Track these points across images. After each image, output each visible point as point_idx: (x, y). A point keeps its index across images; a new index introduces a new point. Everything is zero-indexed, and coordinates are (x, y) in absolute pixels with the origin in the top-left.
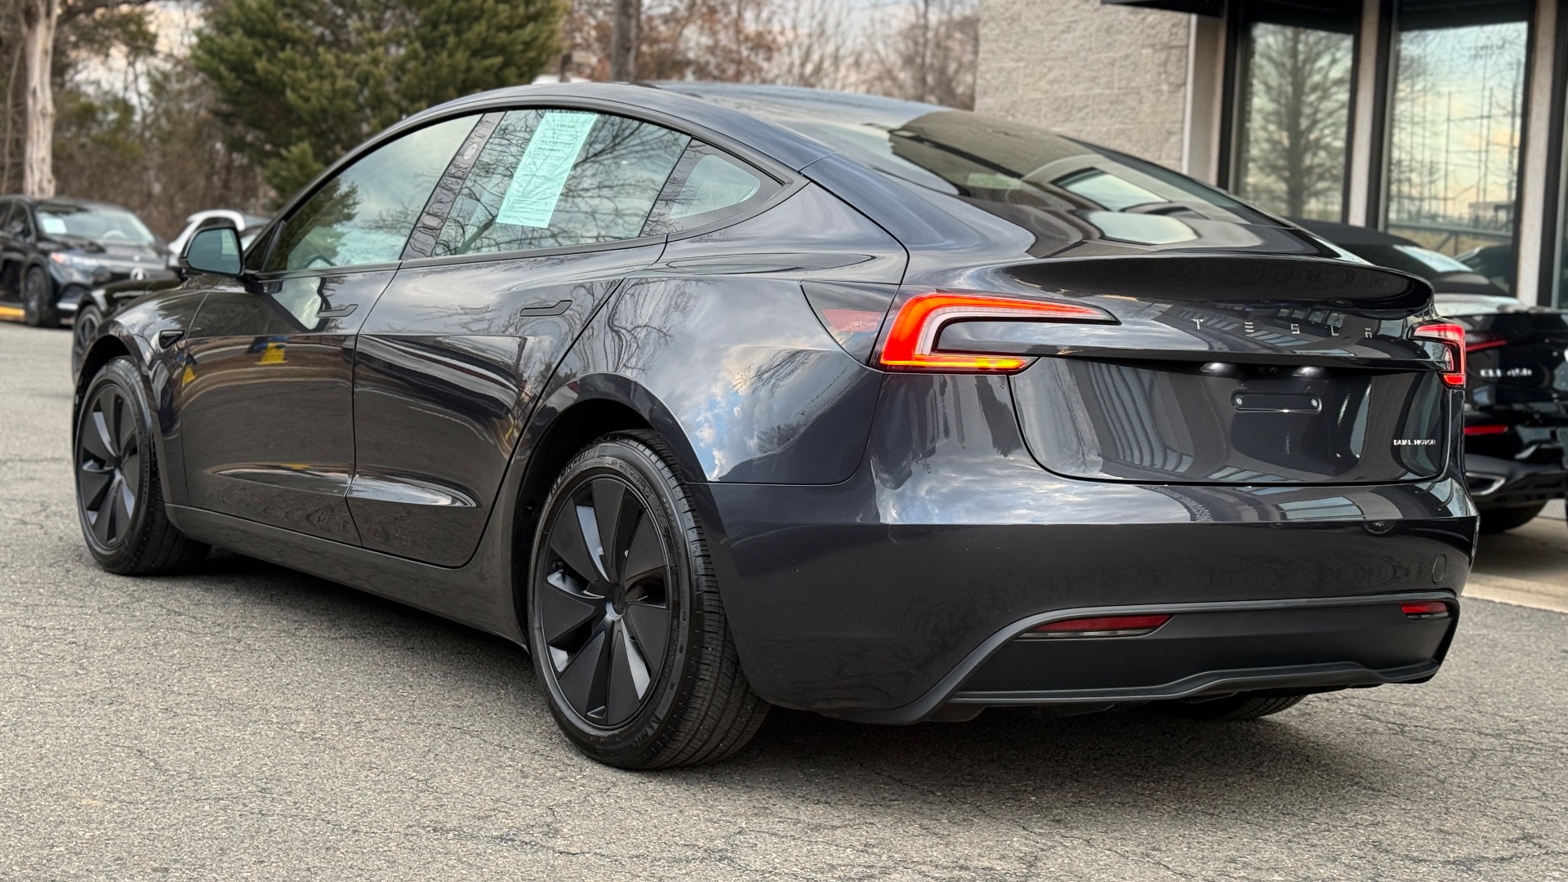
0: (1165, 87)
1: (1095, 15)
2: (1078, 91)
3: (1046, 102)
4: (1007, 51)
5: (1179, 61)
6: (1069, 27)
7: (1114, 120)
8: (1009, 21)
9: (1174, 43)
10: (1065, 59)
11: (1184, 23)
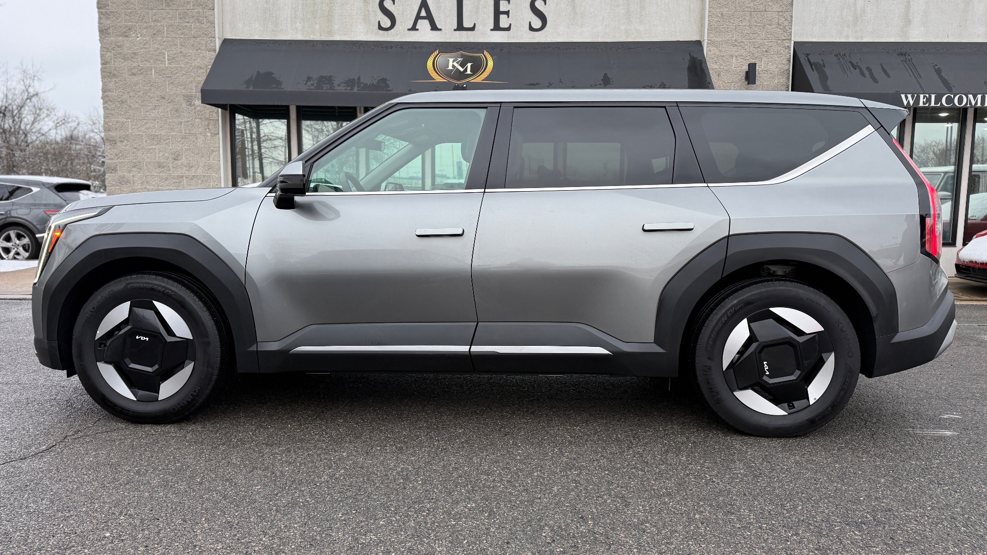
0: (209, 134)
1: (169, 104)
2: (163, 133)
3: (146, 136)
4: (120, 115)
5: (215, 125)
6: (155, 108)
7: (184, 145)
8: (120, 102)
9: (212, 118)
10: (155, 120)
11: (216, 111)
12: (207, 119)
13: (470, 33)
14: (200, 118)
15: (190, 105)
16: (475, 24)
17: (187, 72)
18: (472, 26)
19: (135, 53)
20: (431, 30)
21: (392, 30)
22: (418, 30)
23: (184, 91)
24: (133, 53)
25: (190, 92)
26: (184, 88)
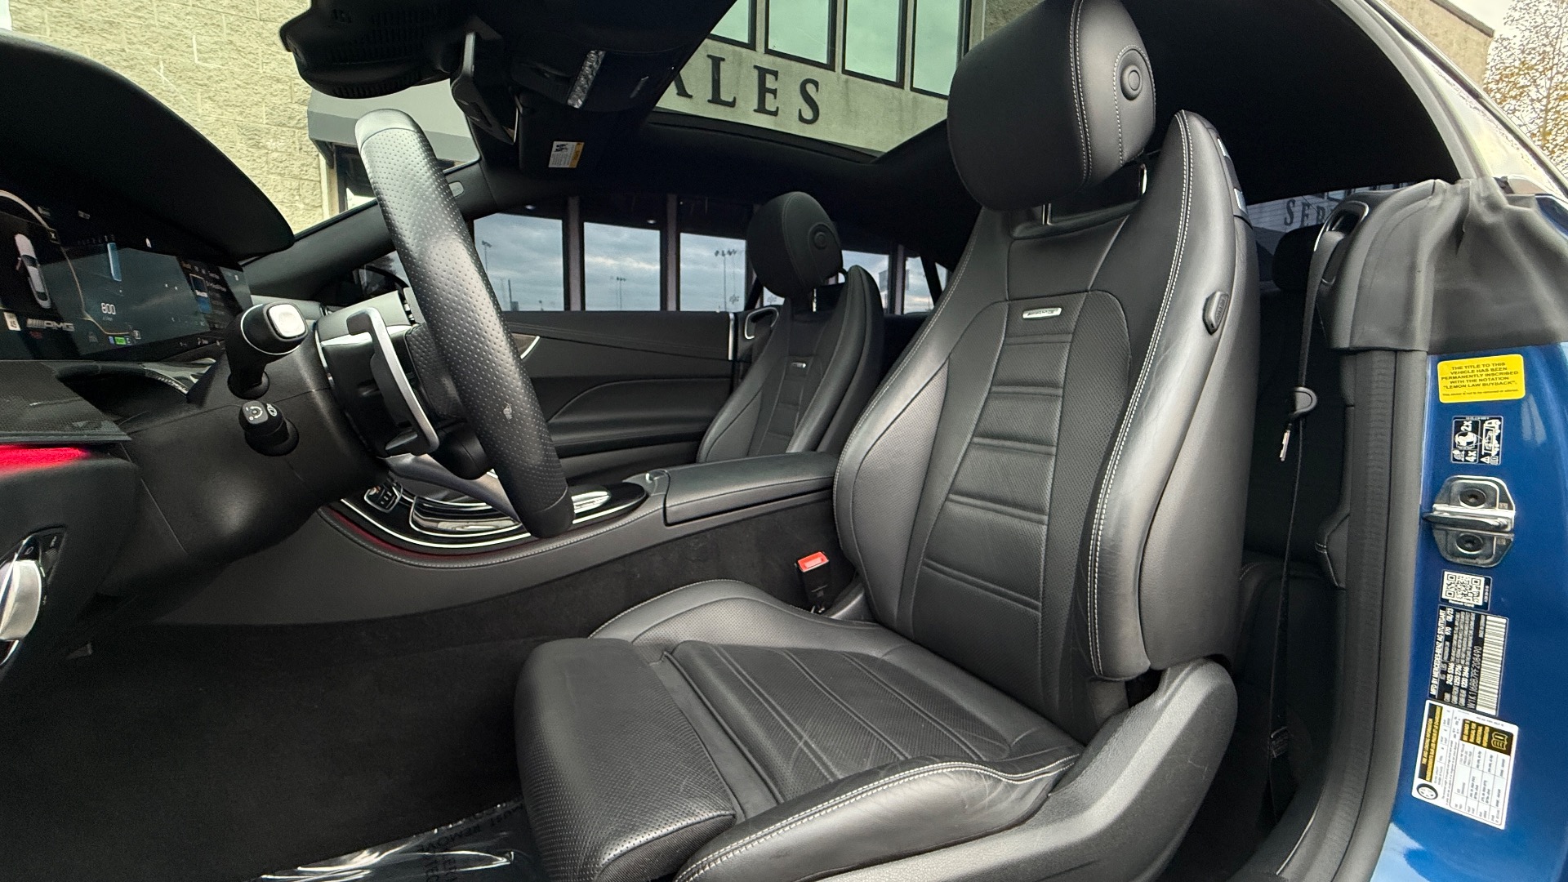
12: (295, 177)
13: (728, 109)
14: (280, 174)
15: (257, 146)
16: (735, 99)
17: (247, 84)
18: (731, 100)
19: (111, 23)
23: (239, 118)
24: (106, 22)
25: (254, 122)
26: (241, 113)
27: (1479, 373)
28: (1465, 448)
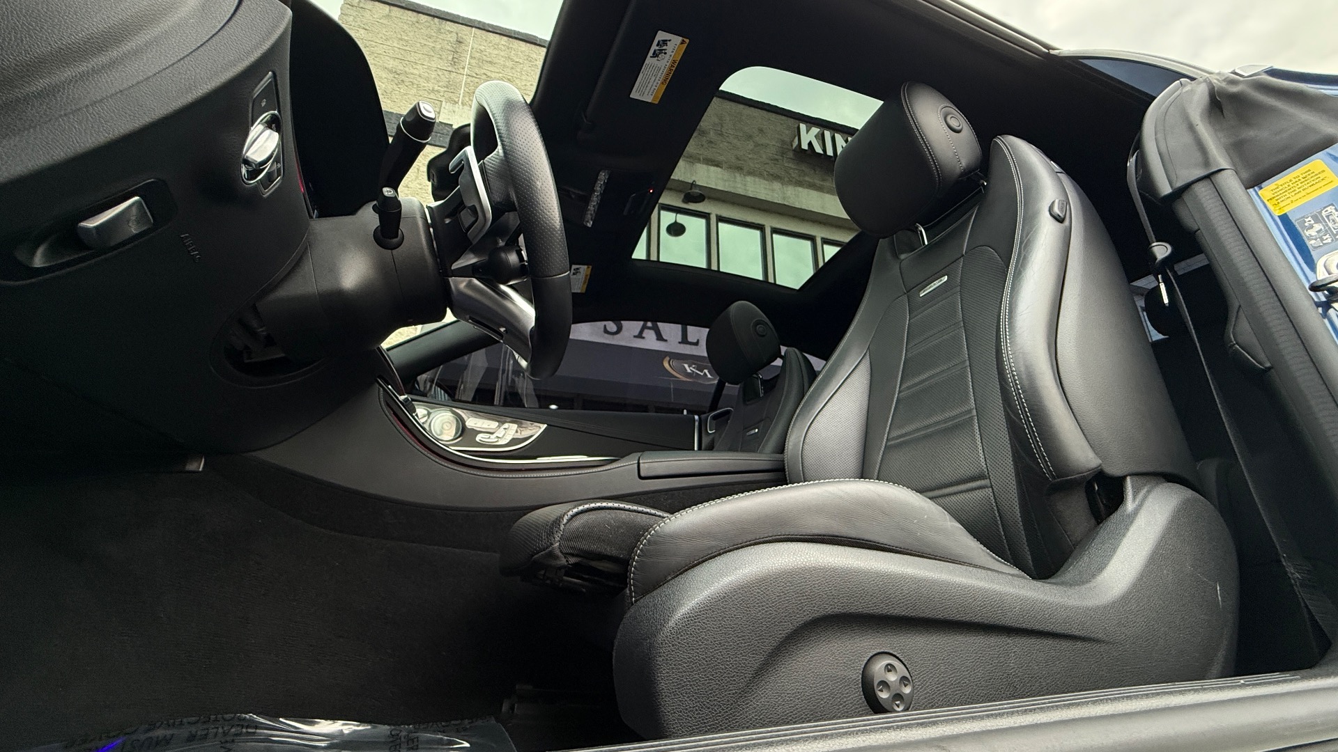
13: (693, 347)
16: (698, 340)
18: (695, 341)
20: (657, 339)
21: (618, 336)
22: (644, 338)
27: (1295, 185)
28: (1318, 236)
